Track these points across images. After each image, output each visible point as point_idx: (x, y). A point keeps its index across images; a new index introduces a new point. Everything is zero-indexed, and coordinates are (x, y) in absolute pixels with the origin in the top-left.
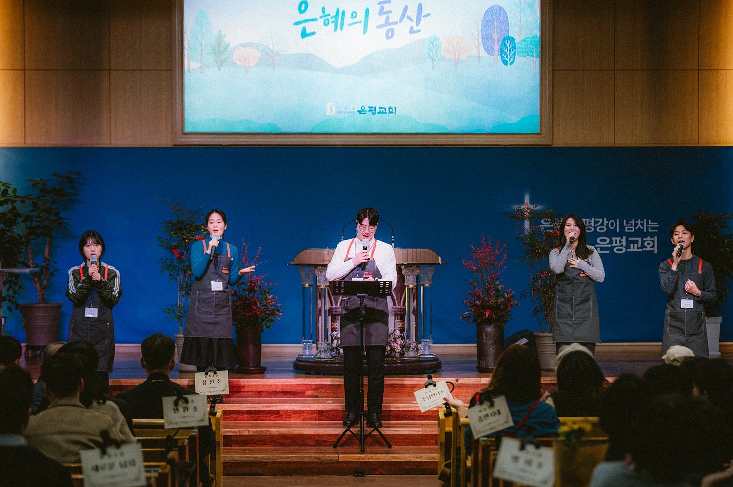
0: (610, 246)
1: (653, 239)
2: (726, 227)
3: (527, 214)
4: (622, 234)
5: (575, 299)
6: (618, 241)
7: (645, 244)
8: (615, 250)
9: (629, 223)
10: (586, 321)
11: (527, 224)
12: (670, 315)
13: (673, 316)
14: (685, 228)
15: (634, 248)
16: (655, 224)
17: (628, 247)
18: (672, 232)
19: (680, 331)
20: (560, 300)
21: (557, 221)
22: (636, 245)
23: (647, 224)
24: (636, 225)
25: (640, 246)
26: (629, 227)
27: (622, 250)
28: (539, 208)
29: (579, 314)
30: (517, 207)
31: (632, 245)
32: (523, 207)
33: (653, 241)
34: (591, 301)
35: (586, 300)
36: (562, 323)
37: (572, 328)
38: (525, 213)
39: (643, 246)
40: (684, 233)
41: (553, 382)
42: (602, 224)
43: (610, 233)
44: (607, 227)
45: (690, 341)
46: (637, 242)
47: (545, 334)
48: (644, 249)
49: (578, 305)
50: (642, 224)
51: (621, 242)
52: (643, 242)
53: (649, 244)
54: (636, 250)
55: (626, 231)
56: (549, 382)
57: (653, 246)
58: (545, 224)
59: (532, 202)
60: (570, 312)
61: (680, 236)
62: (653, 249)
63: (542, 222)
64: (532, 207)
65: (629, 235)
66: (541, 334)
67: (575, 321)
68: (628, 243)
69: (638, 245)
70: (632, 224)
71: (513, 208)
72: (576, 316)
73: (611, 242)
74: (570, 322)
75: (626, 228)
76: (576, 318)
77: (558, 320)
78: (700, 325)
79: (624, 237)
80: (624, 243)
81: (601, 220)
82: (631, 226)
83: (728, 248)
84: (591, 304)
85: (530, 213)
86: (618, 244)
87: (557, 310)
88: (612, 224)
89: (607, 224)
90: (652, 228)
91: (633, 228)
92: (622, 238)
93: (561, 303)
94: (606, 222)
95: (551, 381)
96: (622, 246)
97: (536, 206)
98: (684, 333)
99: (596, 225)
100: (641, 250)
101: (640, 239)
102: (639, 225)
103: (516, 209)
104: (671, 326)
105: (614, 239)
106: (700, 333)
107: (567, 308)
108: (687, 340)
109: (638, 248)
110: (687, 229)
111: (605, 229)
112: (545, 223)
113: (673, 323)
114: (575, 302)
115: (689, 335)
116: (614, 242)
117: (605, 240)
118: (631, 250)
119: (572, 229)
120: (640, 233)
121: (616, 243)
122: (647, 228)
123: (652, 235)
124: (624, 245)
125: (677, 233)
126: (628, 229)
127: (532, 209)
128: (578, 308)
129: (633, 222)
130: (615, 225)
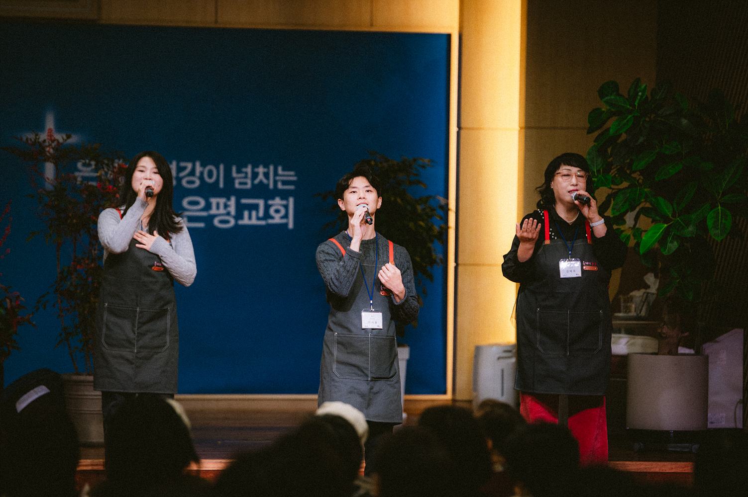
0: (204, 214)
1: (284, 202)
2: (419, 182)
3: (51, 151)
4: (228, 191)
5: (141, 312)
6: (222, 206)
7: (272, 211)
8: (216, 222)
9: (243, 172)
10: (157, 353)
11: (49, 170)
12: (339, 343)
13: (343, 344)
14: (370, 182)
15: (250, 218)
16: (291, 176)
17: (239, 216)
18: (341, 189)
19: (359, 373)
20: (112, 312)
21: (107, 165)
22: (254, 213)
23: (276, 174)
24: (255, 175)
25: (261, 214)
26: (243, 179)
27: (227, 222)
28: (74, 139)
29: (146, 340)
30: (31, 136)
31: (246, 213)
32: (43, 136)
33: (286, 207)
34: (169, 317)
35: (161, 314)
36: (115, 357)
37: (133, 366)
38: (48, 149)
39: (267, 216)
40: (368, 191)
41: (95, 468)
42: (192, 173)
43: (208, 191)
44: (201, 178)
45: (375, 390)
46: (256, 207)
47: (82, 378)
48: (270, 221)
49: (144, 324)
50: (266, 175)
51: (226, 206)
52: (267, 207)
53: (277, 211)
54: (254, 222)
55: (237, 186)
56: (90, 468)
57: (286, 216)
58: (84, 171)
59: (59, 128)
60: (132, 336)
61: (362, 196)
62: (284, 221)
63: (79, 165)
64: (59, 137)
65: (241, 194)
66: (75, 378)
67: (137, 353)
68: (240, 208)
69: (257, 215)
70: (246, 173)
71: (24, 139)
72: (141, 343)
73: (208, 207)
74: (130, 356)
75: (237, 182)
76: (140, 347)
77: (106, 349)
78: (392, 363)
79: (233, 199)
80: (232, 210)
81: (189, 166)
82: (246, 177)
83: (423, 221)
84: (169, 322)
85: (55, 149)
86: (222, 211)
87: (104, 330)
88: (210, 174)
89: (202, 173)
90: (284, 183)
91: (249, 181)
92: (229, 199)
93: (113, 319)
94: (198, 169)
95: (92, 465)
96: (228, 214)
97: (69, 137)
98: (367, 376)
99: (182, 174)
100: (263, 223)
101: (261, 203)
102: (261, 177)
103: (29, 142)
104: (340, 362)
105: (214, 201)
106: (390, 378)
107: (126, 328)
108: (372, 388)
109: (258, 218)
110: (373, 183)
111: (198, 183)
112: (84, 169)
113: (345, 357)
114: (139, 318)
115: (376, 379)
116: (214, 206)
117: (197, 203)
118: (245, 221)
119: (148, 177)
120: (263, 191)
121: (218, 208)
122: (275, 182)
123: (284, 195)
124: (233, 212)
125: (354, 190)
126: (240, 183)
127: (61, 141)
128: (145, 328)
129: (249, 169)
130: (216, 174)
